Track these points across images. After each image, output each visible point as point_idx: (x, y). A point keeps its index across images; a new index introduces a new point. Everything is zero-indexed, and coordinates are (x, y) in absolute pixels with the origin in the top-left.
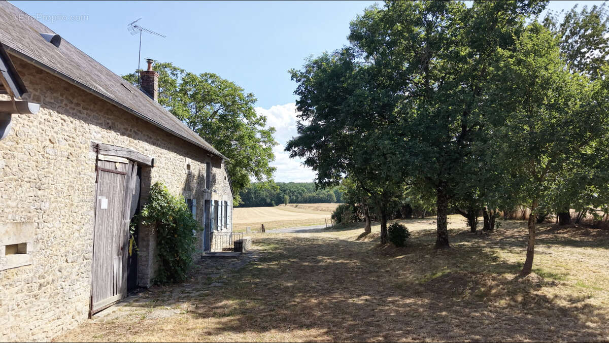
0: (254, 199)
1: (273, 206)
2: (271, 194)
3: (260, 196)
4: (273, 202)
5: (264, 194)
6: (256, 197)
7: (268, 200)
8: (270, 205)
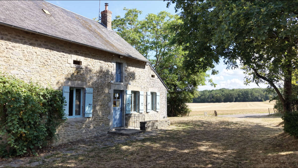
0: (251, 97)
1: (263, 101)
2: (261, 95)
3: (254, 96)
4: (263, 99)
5: (256, 94)
6: (252, 96)
7: (260, 98)
8: (261, 101)
